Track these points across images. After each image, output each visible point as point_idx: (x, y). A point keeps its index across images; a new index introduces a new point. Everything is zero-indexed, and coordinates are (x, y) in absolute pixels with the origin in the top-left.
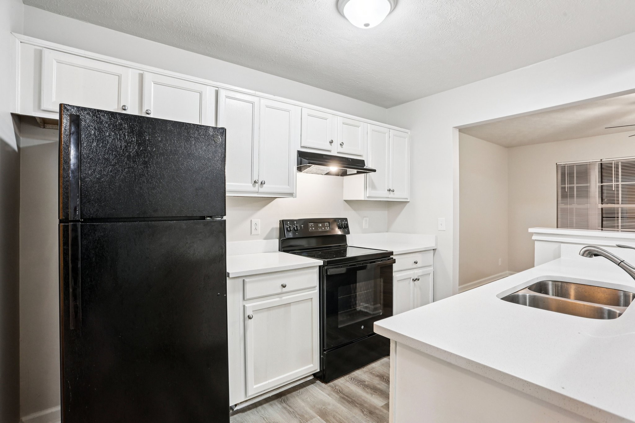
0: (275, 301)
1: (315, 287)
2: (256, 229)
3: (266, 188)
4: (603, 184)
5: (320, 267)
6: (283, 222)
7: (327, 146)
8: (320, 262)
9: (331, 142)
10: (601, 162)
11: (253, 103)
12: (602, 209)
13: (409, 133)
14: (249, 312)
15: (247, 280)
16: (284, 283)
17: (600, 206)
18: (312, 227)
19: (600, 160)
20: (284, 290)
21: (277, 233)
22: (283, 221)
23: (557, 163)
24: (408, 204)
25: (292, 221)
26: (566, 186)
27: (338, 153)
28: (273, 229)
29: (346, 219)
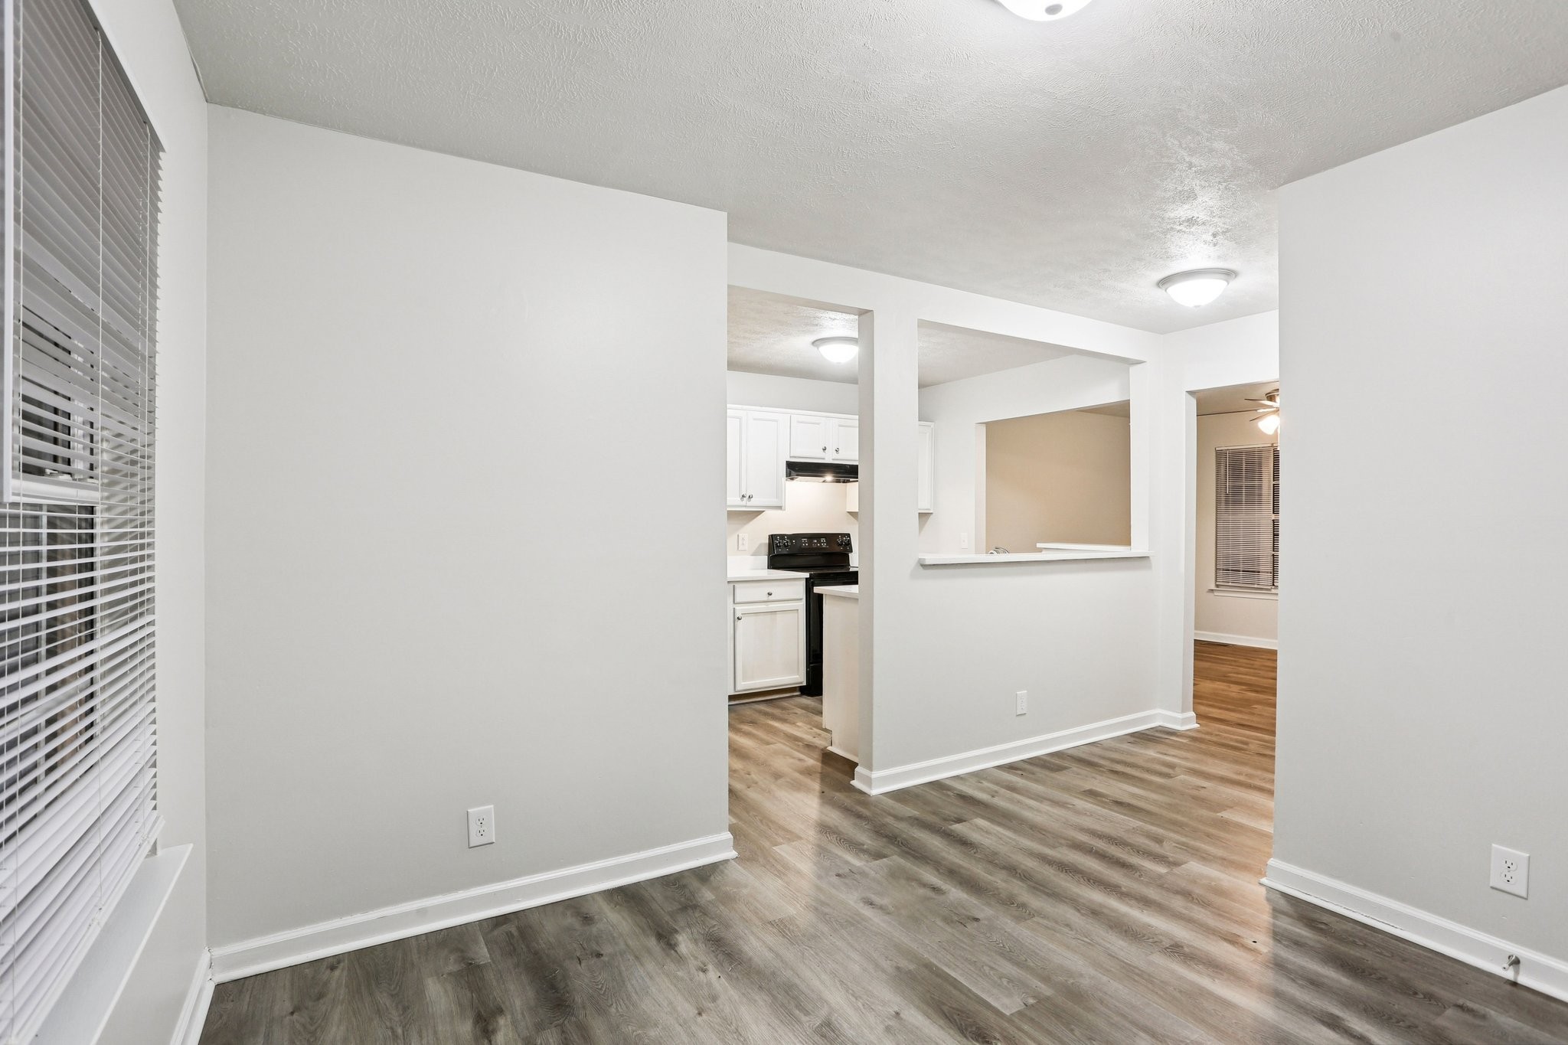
0: (762, 607)
1: (801, 599)
2: (743, 544)
3: (753, 502)
5: (806, 579)
6: (772, 537)
7: (821, 454)
8: (807, 575)
9: (825, 449)
11: (740, 419)
13: (932, 426)
14: (738, 614)
15: (737, 585)
16: (770, 591)
18: (805, 543)
20: (771, 598)
21: (766, 550)
22: (772, 535)
23: (1216, 448)
24: (931, 516)
25: (782, 536)
26: (1230, 484)
27: (833, 460)
28: (761, 545)
29: (849, 535)
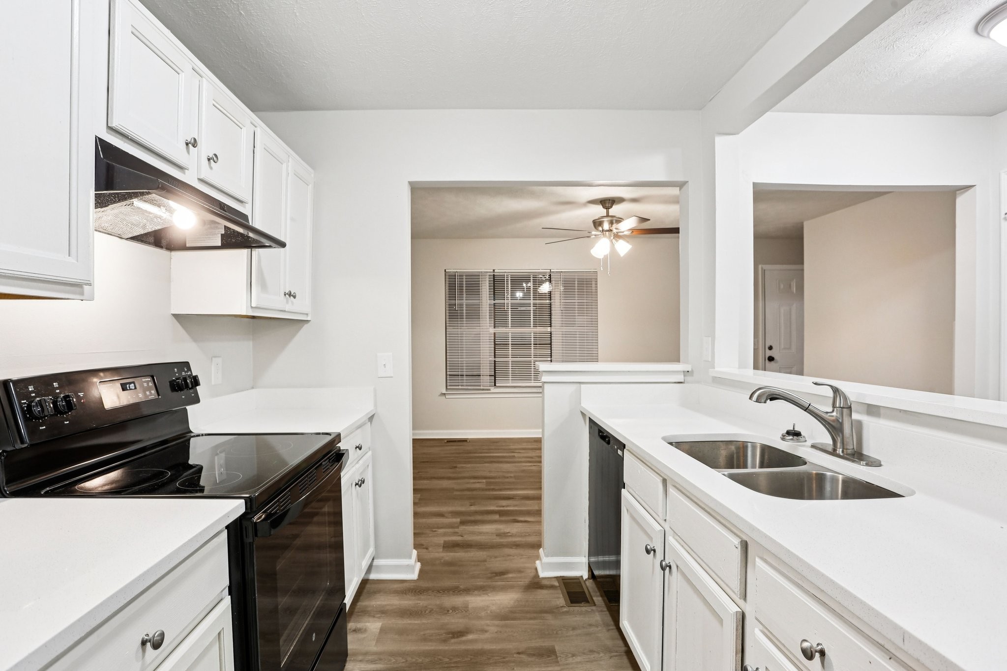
4: (496, 301)
7: (177, 153)
9: (191, 144)
10: (492, 274)
12: (495, 334)
13: (313, 176)
17: (492, 330)
19: (492, 271)
23: (445, 270)
24: (306, 327)
26: (457, 302)
27: (201, 180)
29: (187, 365)
